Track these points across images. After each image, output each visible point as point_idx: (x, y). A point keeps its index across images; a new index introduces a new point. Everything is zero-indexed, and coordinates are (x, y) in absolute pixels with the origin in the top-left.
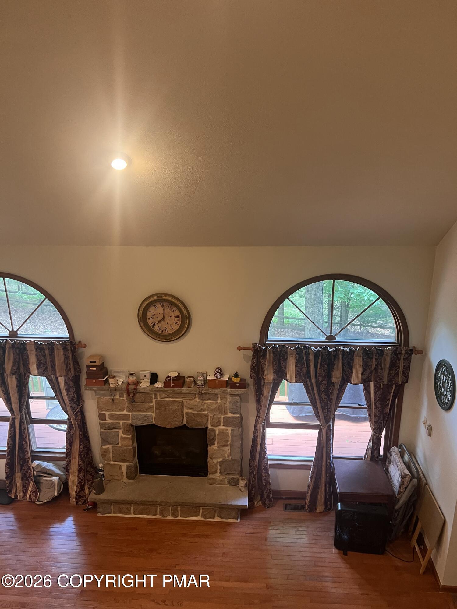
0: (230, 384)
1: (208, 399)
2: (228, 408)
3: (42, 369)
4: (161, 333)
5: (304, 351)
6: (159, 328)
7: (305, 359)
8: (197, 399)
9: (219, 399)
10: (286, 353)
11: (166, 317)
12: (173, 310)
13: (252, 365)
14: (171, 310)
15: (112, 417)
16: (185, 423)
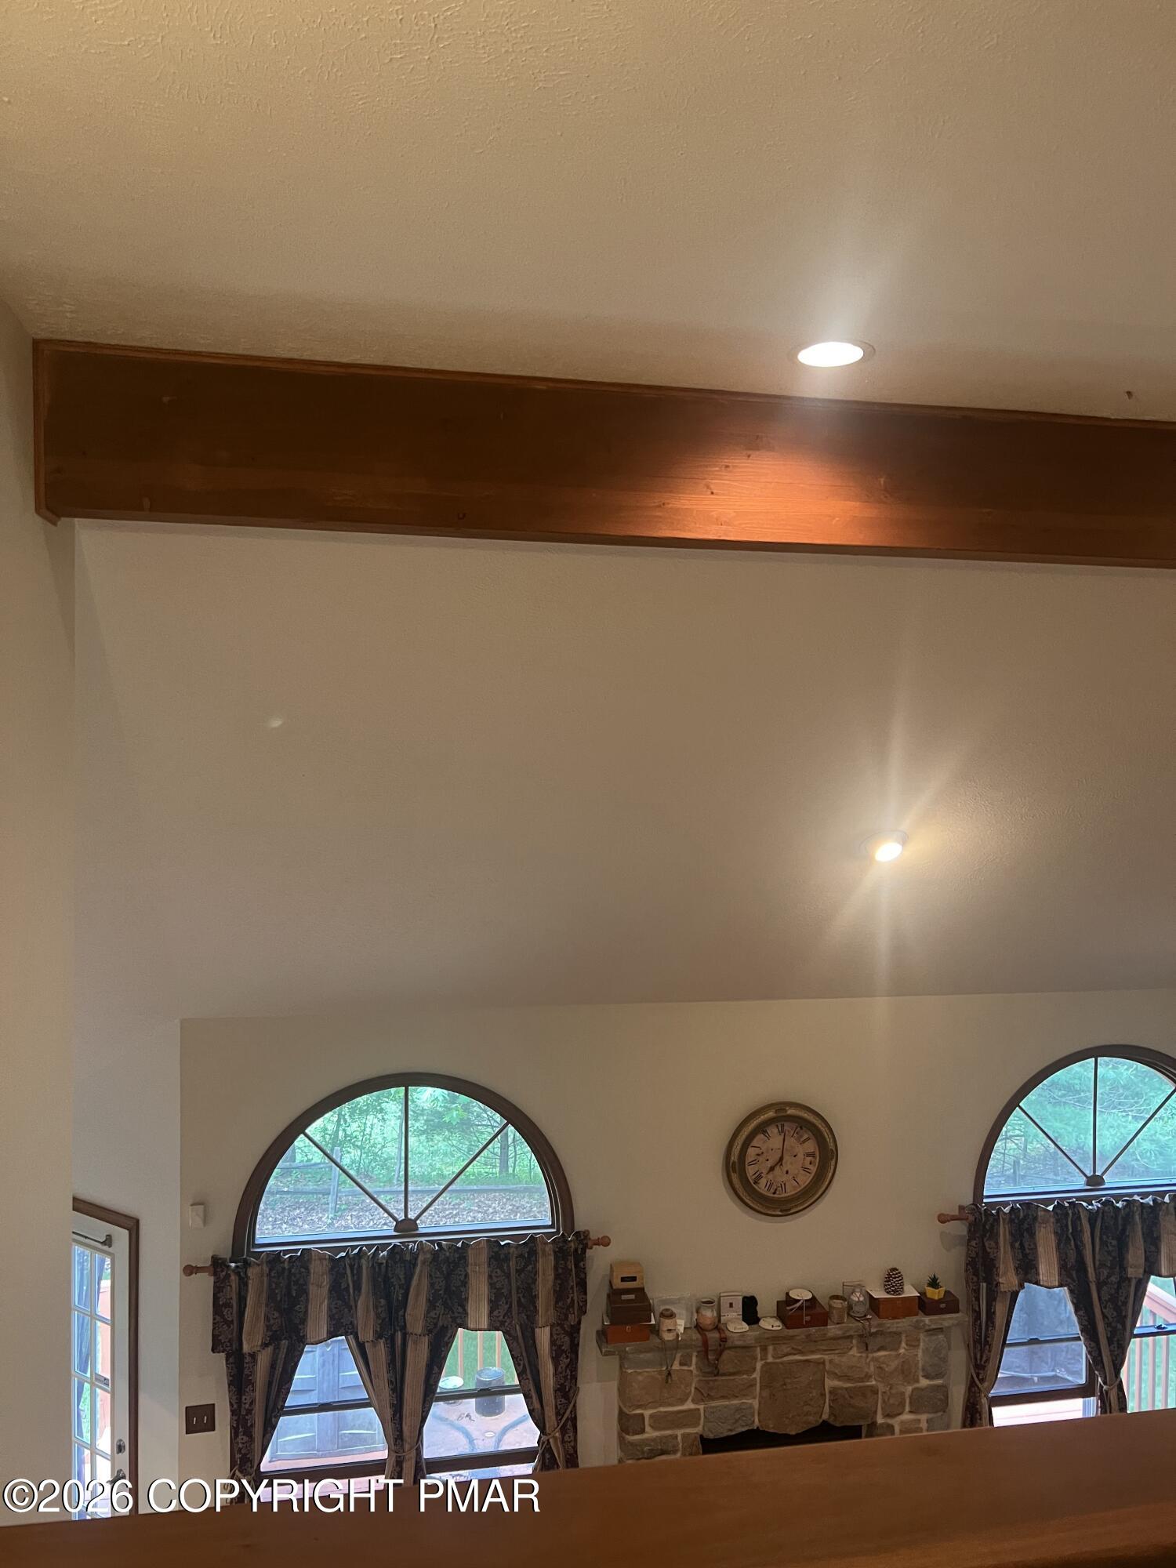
0: (923, 1305)
1: (882, 1347)
2: (920, 1365)
3: (501, 1311)
4: (772, 1195)
5: (1070, 1212)
6: (769, 1183)
7: (1071, 1231)
8: (854, 1352)
9: (903, 1345)
10: (1035, 1218)
11: (786, 1158)
12: (802, 1140)
13: (968, 1255)
14: (798, 1139)
15: (659, 1421)
16: (825, 1417)
